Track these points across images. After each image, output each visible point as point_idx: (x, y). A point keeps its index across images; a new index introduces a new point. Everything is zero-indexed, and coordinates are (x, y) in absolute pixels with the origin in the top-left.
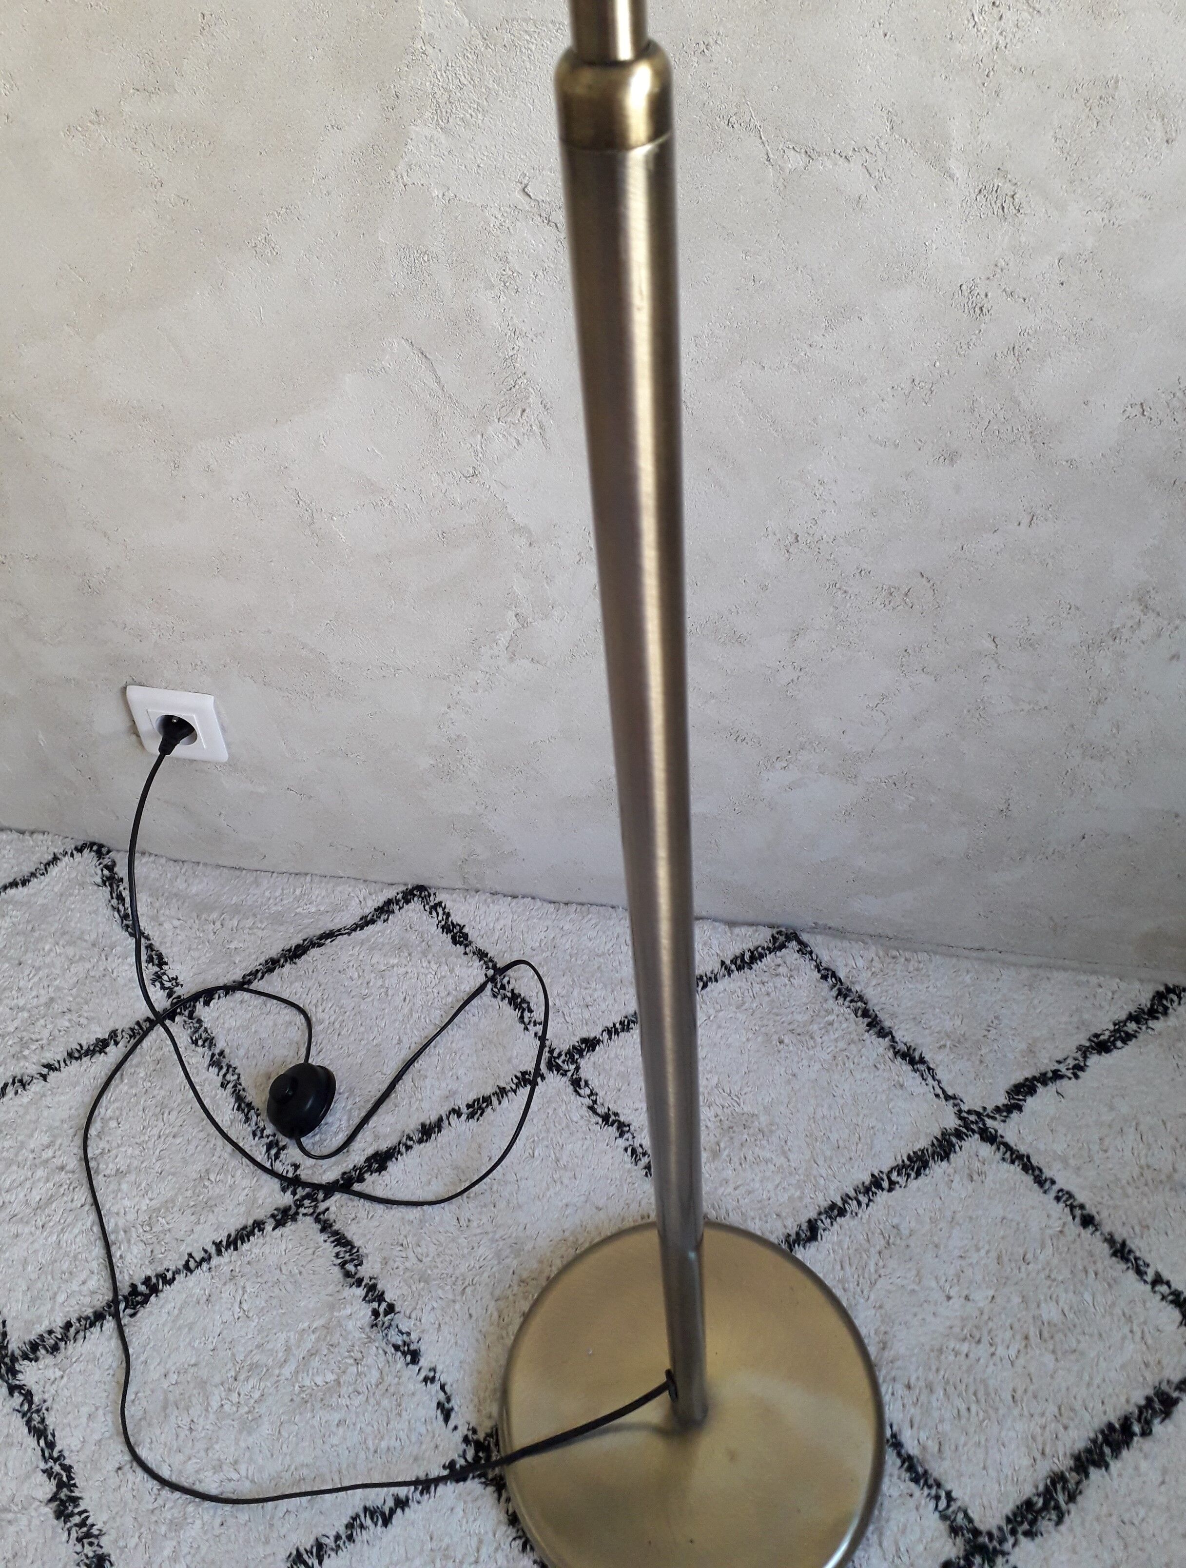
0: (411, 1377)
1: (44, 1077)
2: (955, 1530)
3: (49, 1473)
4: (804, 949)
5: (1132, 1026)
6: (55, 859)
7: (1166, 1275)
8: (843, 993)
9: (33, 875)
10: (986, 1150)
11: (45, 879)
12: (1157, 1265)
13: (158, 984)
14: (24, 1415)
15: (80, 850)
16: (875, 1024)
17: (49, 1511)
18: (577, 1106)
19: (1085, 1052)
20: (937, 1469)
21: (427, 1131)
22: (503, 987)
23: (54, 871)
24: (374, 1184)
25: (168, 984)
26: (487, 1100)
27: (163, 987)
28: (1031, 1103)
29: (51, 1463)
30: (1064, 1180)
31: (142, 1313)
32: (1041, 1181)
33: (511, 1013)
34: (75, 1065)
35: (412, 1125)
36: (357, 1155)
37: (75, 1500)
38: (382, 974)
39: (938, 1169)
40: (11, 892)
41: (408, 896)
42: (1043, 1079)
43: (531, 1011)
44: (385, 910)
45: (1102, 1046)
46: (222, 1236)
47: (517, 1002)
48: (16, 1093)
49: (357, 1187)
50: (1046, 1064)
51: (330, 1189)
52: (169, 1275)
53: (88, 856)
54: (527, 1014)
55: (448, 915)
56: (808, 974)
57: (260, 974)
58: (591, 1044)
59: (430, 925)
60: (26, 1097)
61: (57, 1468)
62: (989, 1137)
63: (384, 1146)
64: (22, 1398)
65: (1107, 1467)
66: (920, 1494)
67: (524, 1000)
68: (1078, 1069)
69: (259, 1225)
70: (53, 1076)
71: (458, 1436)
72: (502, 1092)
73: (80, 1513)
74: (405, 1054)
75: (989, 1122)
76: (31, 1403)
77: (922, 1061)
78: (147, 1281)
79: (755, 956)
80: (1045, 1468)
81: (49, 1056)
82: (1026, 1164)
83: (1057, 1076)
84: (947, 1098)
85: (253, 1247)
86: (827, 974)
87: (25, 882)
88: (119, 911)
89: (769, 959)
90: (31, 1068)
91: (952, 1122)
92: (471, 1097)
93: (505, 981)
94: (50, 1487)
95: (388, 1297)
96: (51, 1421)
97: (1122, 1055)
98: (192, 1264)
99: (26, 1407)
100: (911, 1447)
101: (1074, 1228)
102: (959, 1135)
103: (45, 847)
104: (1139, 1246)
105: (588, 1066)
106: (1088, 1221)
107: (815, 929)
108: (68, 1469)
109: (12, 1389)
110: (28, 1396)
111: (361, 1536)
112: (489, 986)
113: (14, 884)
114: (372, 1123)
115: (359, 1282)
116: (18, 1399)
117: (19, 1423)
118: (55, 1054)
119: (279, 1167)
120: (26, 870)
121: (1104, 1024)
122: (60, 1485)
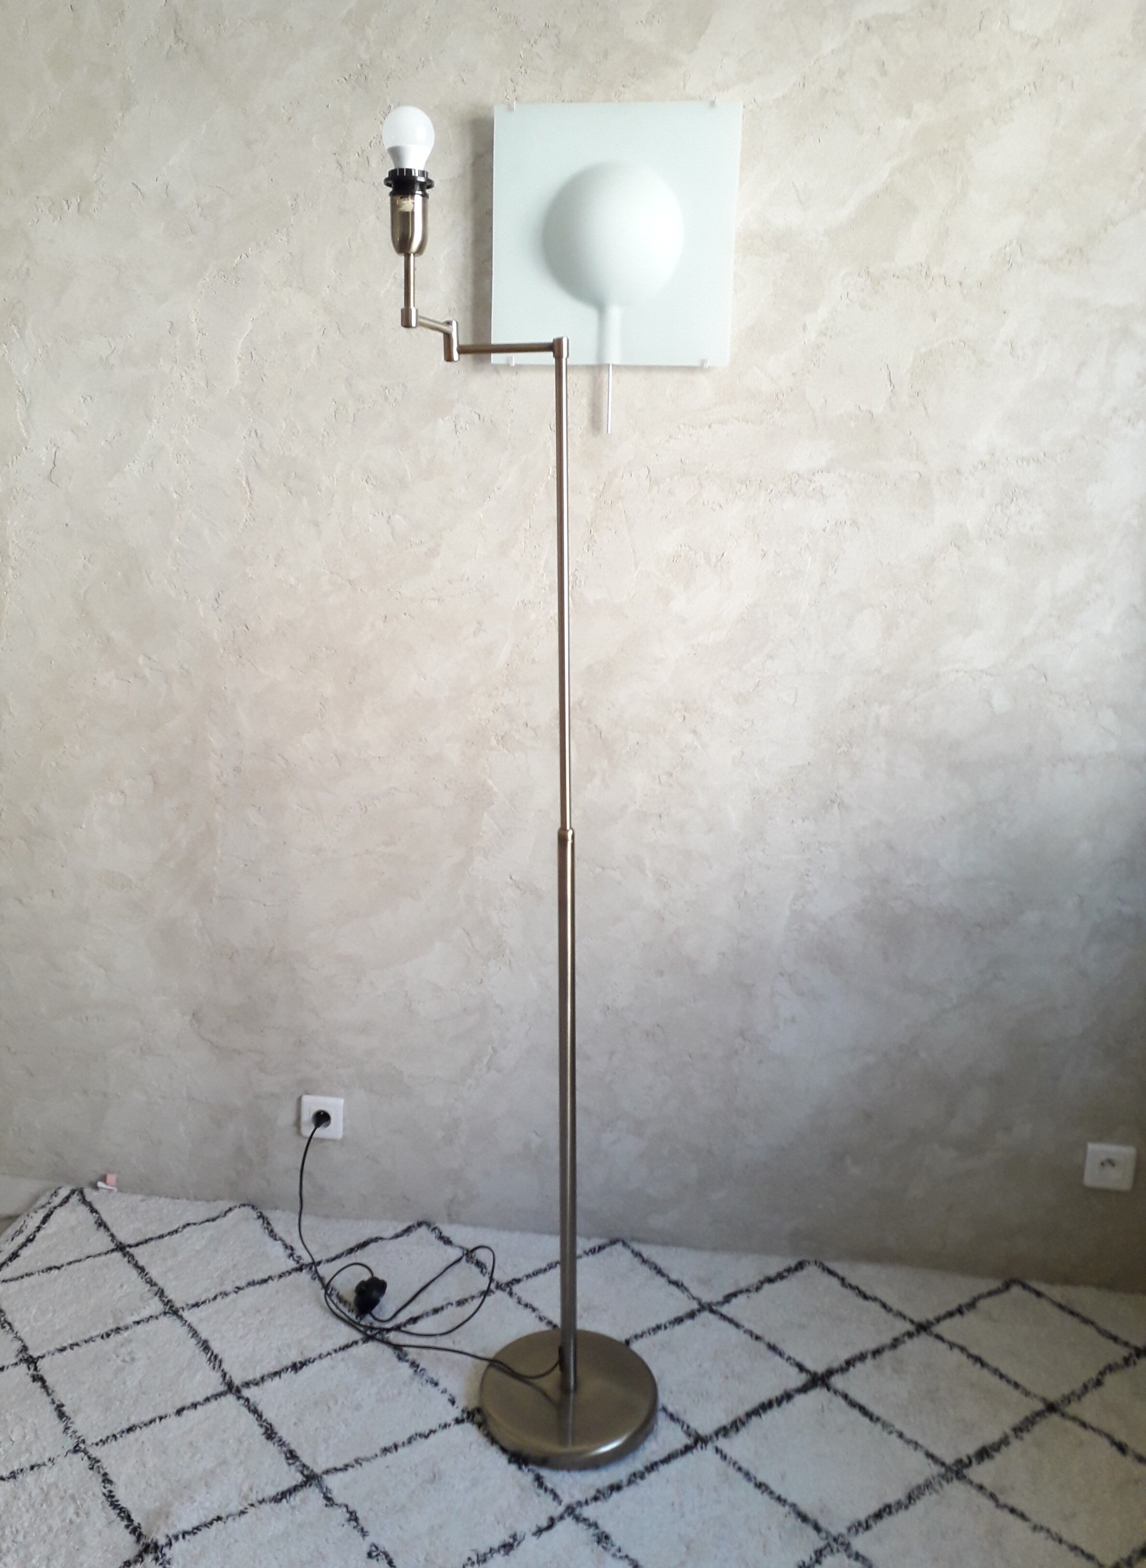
0: (434, 1391)
1: (236, 1292)
2: (689, 1435)
3: (261, 1426)
4: (625, 1244)
5: (785, 1274)
6: (230, 1210)
7: (792, 1355)
8: (644, 1261)
9: (218, 1217)
10: (711, 1317)
11: (226, 1219)
12: (789, 1351)
13: (291, 1258)
14: (246, 1406)
15: (244, 1205)
16: (660, 1272)
17: (263, 1438)
18: (512, 1302)
19: (762, 1283)
20: (682, 1417)
21: (436, 1311)
22: (472, 1257)
23: (230, 1215)
24: (410, 1328)
25: (296, 1259)
26: (466, 1300)
27: (294, 1259)
28: (734, 1301)
29: (261, 1423)
30: (748, 1325)
31: (300, 1373)
32: (737, 1325)
33: (476, 1270)
34: (251, 1288)
35: (430, 1307)
36: (402, 1317)
37: (276, 1433)
38: (409, 1254)
39: (688, 1323)
40: (207, 1223)
41: (420, 1224)
42: (741, 1292)
43: (486, 1268)
44: (408, 1230)
45: (770, 1280)
46: (337, 1347)
47: (479, 1264)
48: (223, 1298)
49: (403, 1329)
50: (743, 1285)
51: (389, 1330)
52: (311, 1360)
53: (247, 1210)
54: (484, 1271)
55: (441, 1233)
56: (628, 1254)
57: (344, 1255)
58: (518, 1281)
59: (433, 1236)
60: (228, 1299)
61: (265, 1424)
62: (712, 1311)
63: (415, 1315)
64: (243, 1402)
65: (760, 1416)
66: (673, 1425)
67: (482, 1264)
68: (758, 1289)
69: (356, 1342)
70: (240, 1292)
71: (460, 1410)
72: (473, 1298)
73: (279, 1437)
74: (422, 1285)
75: (714, 1308)
76: (249, 1402)
77: (682, 1285)
78: (300, 1362)
79: (601, 1248)
80: (731, 1418)
81: (238, 1284)
82: (731, 1321)
83: (748, 1291)
84: (694, 1298)
85: (353, 1350)
86: (638, 1255)
87: (214, 1220)
88: (268, 1229)
89: (607, 1250)
90: (229, 1288)
91: (695, 1306)
92: (458, 1299)
93: (473, 1255)
94: (263, 1430)
95: (421, 1366)
96: (260, 1408)
97: (779, 1285)
98: (322, 1356)
99: (246, 1404)
100: (670, 1409)
101: (752, 1342)
102: (699, 1311)
103: (224, 1205)
104: (781, 1346)
105: (516, 1288)
106: (758, 1338)
107: (633, 1239)
108: (271, 1425)
109: (239, 1398)
110: (247, 1400)
111: (414, 1442)
112: (464, 1258)
113: (208, 1221)
114: (409, 1308)
115: (407, 1361)
116: (242, 1401)
117: (245, 1410)
118: (242, 1283)
119: (363, 1323)
120: (214, 1215)
121: (772, 1273)
122: (267, 1429)
